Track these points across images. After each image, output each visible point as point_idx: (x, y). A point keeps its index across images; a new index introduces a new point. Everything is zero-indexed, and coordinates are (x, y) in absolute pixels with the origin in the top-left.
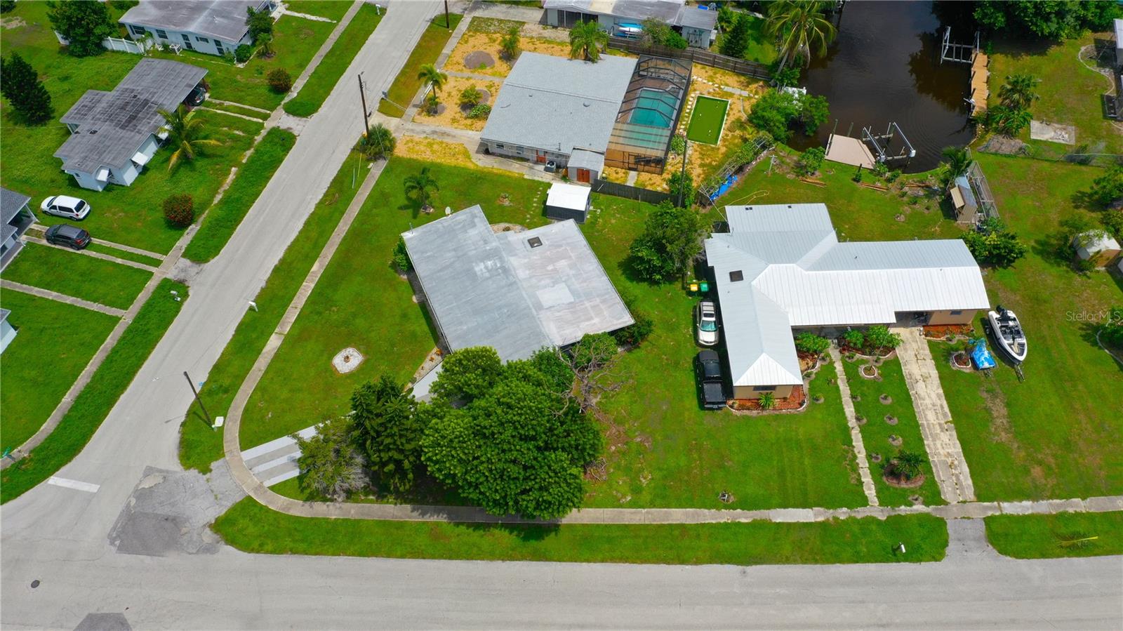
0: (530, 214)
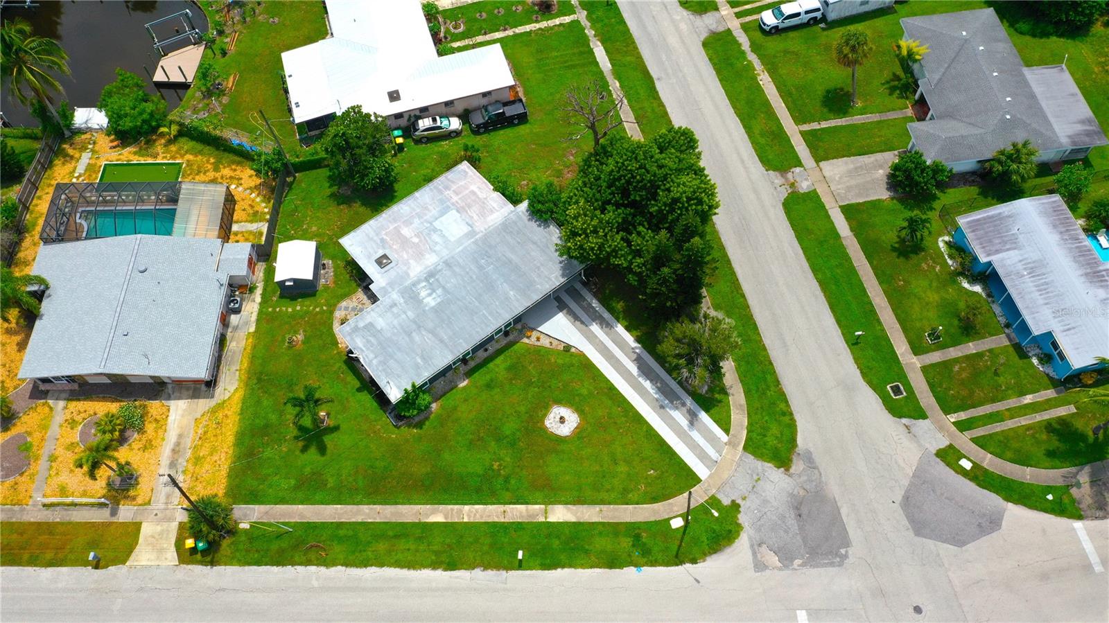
0: (314, 309)
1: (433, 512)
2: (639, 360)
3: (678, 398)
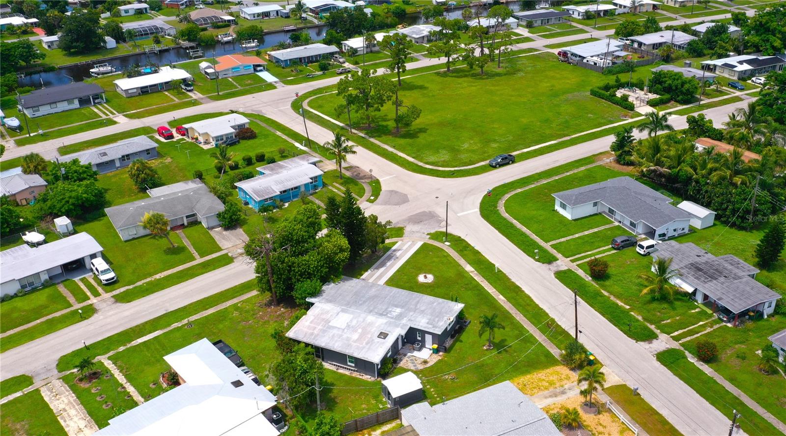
1: (500, 299)
2: (378, 268)
3: (389, 255)
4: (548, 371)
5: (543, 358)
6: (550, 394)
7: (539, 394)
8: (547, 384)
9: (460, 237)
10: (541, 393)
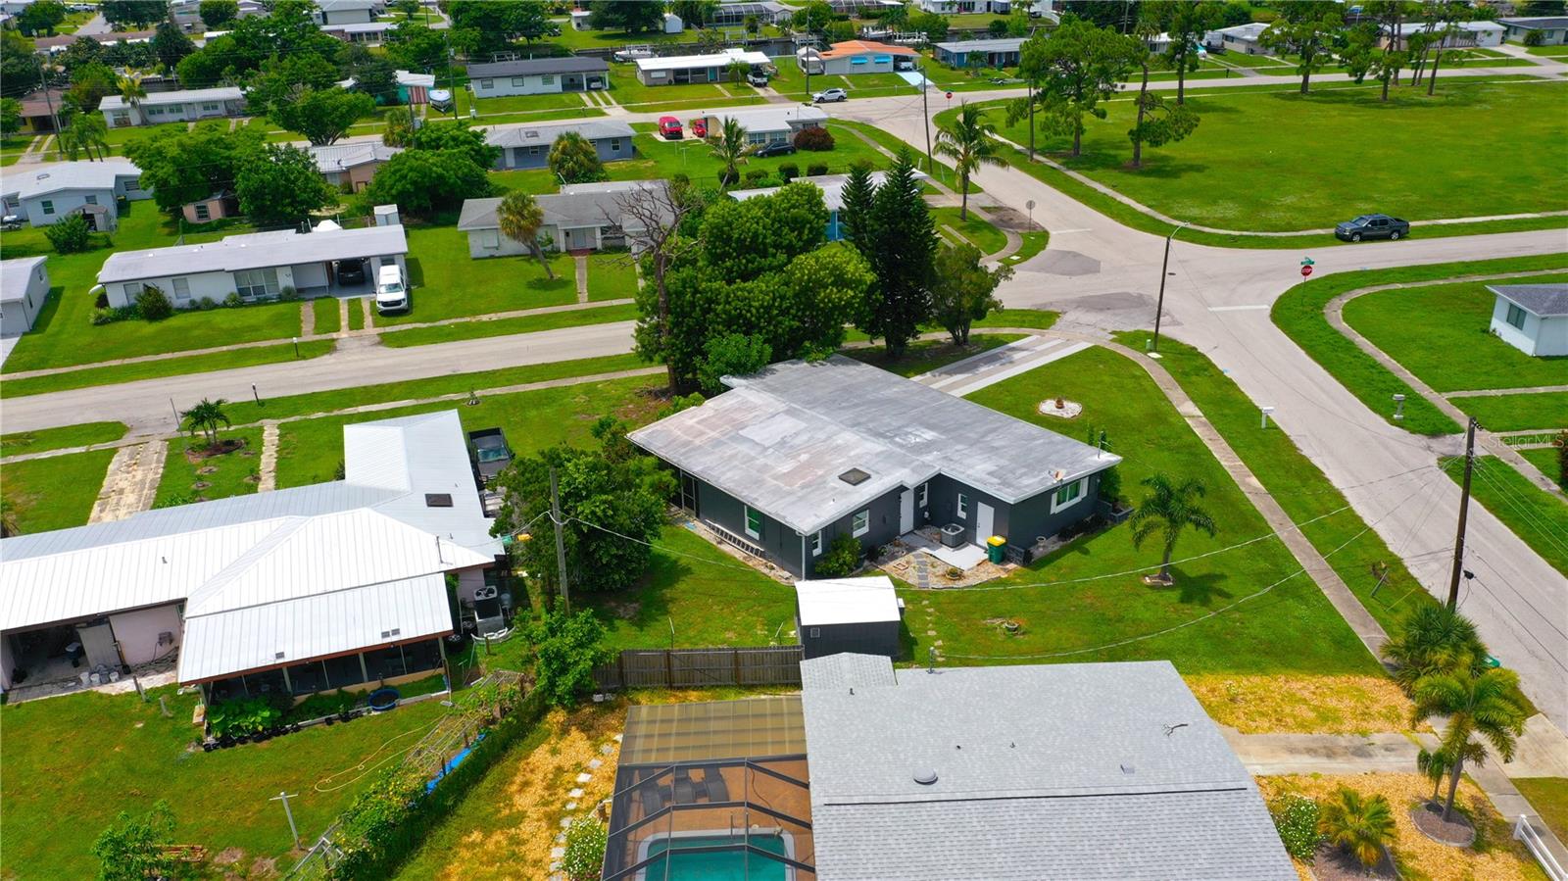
0: (930, 615)
1: (1248, 486)
2: (950, 373)
4: (1329, 680)
5: (1323, 645)
6: (1313, 745)
7: (1271, 734)
8: (1313, 715)
9: (1195, 349)
10: (1282, 734)
